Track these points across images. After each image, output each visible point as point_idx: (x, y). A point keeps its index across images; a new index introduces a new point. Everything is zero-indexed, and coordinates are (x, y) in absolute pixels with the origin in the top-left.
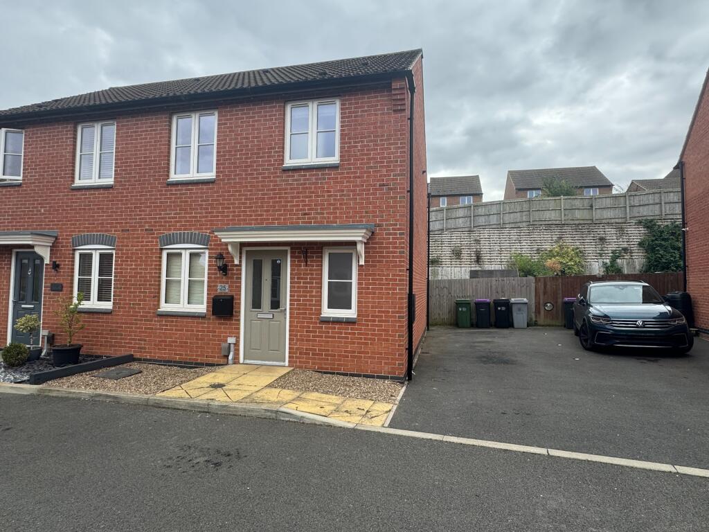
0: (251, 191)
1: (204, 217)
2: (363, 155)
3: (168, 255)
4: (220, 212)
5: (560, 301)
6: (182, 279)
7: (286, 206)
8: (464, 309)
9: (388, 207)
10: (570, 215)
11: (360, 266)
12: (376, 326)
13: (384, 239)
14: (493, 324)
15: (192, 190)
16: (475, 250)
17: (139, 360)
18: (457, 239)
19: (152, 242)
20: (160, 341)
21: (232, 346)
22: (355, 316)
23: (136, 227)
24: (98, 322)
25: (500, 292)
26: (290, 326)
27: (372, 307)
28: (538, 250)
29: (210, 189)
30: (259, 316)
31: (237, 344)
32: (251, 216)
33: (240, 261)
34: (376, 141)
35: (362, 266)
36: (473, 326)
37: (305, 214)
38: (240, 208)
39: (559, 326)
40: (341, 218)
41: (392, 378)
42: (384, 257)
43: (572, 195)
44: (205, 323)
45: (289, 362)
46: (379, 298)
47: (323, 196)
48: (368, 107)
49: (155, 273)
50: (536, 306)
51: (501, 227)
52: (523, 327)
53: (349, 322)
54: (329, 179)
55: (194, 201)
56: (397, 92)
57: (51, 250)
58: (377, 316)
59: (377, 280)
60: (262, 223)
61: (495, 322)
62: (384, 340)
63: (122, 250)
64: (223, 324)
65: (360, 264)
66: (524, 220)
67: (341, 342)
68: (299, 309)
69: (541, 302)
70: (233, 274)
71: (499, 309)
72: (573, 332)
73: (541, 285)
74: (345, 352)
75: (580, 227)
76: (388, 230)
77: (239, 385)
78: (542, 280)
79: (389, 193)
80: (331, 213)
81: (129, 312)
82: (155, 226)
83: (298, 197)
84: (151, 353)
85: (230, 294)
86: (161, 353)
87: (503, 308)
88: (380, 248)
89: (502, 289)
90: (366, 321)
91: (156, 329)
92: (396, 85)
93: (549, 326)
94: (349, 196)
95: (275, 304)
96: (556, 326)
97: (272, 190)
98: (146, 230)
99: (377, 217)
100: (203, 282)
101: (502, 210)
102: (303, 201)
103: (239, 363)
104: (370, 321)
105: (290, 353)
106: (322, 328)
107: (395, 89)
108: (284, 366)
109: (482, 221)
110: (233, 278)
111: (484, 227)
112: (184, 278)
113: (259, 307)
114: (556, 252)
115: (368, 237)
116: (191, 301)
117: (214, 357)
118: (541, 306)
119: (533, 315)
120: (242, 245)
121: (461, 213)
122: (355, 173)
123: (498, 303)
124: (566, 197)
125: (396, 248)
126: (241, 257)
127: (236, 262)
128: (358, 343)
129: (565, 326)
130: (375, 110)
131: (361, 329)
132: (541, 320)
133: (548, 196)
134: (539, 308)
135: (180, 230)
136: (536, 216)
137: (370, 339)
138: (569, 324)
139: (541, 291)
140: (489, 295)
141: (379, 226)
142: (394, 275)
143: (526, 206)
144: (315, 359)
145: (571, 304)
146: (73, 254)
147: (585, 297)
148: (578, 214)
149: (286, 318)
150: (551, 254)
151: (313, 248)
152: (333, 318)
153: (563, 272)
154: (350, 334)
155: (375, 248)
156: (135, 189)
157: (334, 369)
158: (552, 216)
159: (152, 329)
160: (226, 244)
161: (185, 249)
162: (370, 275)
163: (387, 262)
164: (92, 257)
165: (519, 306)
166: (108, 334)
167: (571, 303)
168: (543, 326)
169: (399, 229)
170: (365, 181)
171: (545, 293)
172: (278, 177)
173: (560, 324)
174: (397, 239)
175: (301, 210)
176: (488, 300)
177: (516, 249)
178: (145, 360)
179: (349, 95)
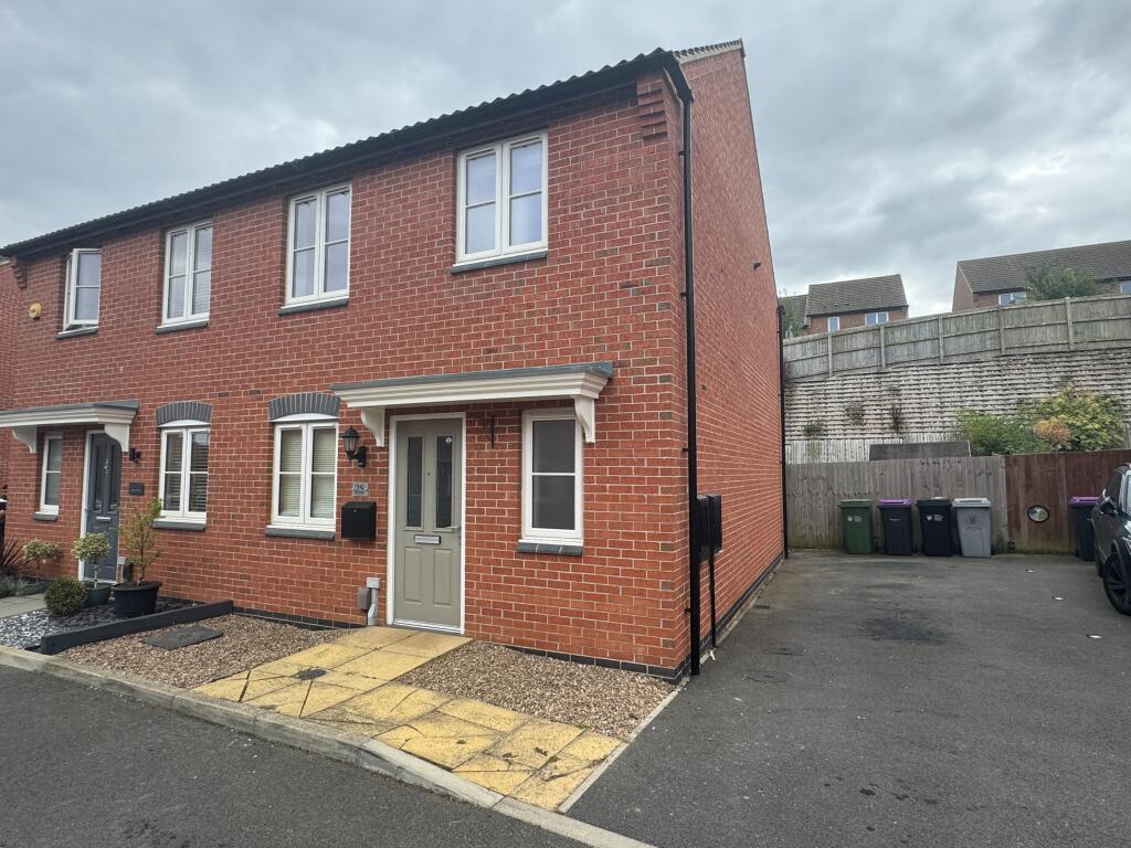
0: (402, 315)
1: (332, 366)
2: (589, 230)
3: (284, 433)
4: (355, 356)
5: (1063, 504)
6: (302, 473)
7: (459, 338)
8: (858, 519)
9: (636, 327)
10: (1086, 333)
11: (587, 445)
12: (620, 563)
13: (631, 390)
14: (919, 548)
15: (315, 321)
16: (890, 407)
17: (240, 610)
18: (853, 389)
19: (259, 412)
20: (269, 580)
21: (374, 593)
22: (580, 543)
23: (237, 388)
24: (188, 546)
25: (932, 487)
26: (467, 560)
27: (612, 526)
28: (1020, 402)
29: (341, 317)
30: (419, 539)
31: (382, 589)
32: (402, 359)
33: (387, 441)
34: (612, 201)
35: (591, 444)
36: (876, 550)
37: (490, 351)
38: (385, 346)
39: (1064, 554)
40: (552, 354)
41: (652, 670)
42: (631, 426)
43: (1089, 295)
44: (332, 550)
45: (466, 626)
46: (624, 508)
47: (520, 315)
48: (597, 138)
49: (263, 464)
50: (1009, 514)
51: (941, 362)
52: (981, 553)
53: (569, 554)
54: (530, 282)
55: (318, 340)
56: (648, 101)
57: (131, 431)
58: (621, 544)
59: (620, 471)
60: (420, 372)
61: (924, 545)
62: (635, 592)
63: (219, 427)
64: (360, 553)
65: (588, 440)
66: (989, 347)
67: (555, 593)
68: (481, 528)
69: (1022, 505)
70: (376, 464)
71: (929, 518)
72: (1093, 567)
73: (1019, 472)
74: (564, 612)
75: (1111, 356)
76: (640, 372)
77: (348, 674)
78: (1022, 462)
79: (638, 300)
80: (533, 346)
81: (228, 529)
82: (264, 386)
83: (478, 321)
84: (256, 599)
85: (371, 499)
86: (271, 601)
87: (938, 518)
88: (625, 408)
89: (935, 479)
90: (601, 552)
91: (264, 559)
92: (644, 87)
93: (1041, 552)
94: (565, 310)
95: (444, 518)
96: (1057, 553)
97: (435, 311)
98: (251, 393)
99: (618, 347)
100: (333, 477)
101: (941, 331)
102: (487, 327)
103: (385, 624)
104: (608, 553)
105: (467, 610)
106: (520, 564)
107: (643, 96)
108: (458, 635)
109: (901, 353)
110: (374, 471)
111: (906, 364)
112: (305, 472)
113: (418, 524)
114: (1059, 404)
115: (601, 388)
116: (315, 512)
117: (347, 611)
118: (1021, 514)
119: (1004, 532)
120: (390, 411)
121: (860, 341)
122: (576, 266)
123: (926, 507)
124: (1077, 299)
125: (655, 407)
126: (387, 434)
127: (380, 443)
128: (588, 597)
129: (1077, 555)
130: (609, 143)
131: (590, 569)
132: (1023, 541)
133: (1039, 299)
134: (1018, 517)
135: (298, 390)
136: (1014, 339)
137: (609, 589)
138: (1085, 552)
139: (1021, 482)
140: (910, 492)
141: (622, 365)
142: (651, 462)
143: (991, 322)
144: (509, 623)
145: (1086, 509)
146: (159, 436)
147: (1115, 498)
148: (1105, 331)
149: (460, 545)
150: (1046, 412)
151: (504, 414)
152: (540, 545)
153: (1076, 444)
154: (570, 577)
155: (614, 409)
156: (236, 326)
157: (543, 645)
158: (1049, 336)
159: (258, 558)
160: (357, 411)
161: (307, 422)
162: (607, 462)
163: (638, 435)
164: (182, 439)
165: (972, 513)
166: (199, 566)
167: (1089, 507)
168: (1026, 553)
169: (659, 370)
170: (594, 281)
171: (1028, 487)
172: (444, 286)
173: (1066, 550)
174: (656, 388)
175: (483, 344)
176: (906, 502)
177: (973, 401)
178: (249, 611)
179: (564, 122)
